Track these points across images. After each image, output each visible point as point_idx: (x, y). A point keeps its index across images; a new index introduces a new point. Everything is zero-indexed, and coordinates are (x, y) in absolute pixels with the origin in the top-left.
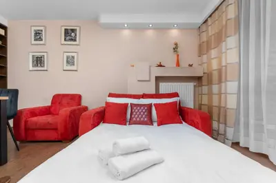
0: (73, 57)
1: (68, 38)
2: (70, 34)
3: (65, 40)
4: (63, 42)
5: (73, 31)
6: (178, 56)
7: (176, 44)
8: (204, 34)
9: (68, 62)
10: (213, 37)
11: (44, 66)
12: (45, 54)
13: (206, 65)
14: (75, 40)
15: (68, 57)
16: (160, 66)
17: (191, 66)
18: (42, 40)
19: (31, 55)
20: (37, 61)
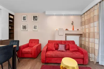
0: (36, 26)
1: (34, 19)
2: (35, 18)
3: (33, 20)
4: (33, 21)
5: (36, 17)
6: (73, 26)
7: (73, 22)
8: (83, 18)
9: (34, 28)
10: (87, 20)
11: (26, 29)
12: (27, 25)
13: (84, 29)
14: (37, 20)
15: (34, 26)
16: (67, 30)
17: (78, 30)
18: (26, 20)
19: (22, 25)
20: (24, 27)
